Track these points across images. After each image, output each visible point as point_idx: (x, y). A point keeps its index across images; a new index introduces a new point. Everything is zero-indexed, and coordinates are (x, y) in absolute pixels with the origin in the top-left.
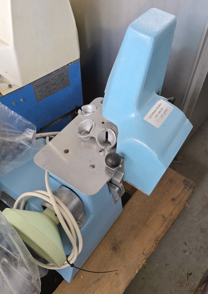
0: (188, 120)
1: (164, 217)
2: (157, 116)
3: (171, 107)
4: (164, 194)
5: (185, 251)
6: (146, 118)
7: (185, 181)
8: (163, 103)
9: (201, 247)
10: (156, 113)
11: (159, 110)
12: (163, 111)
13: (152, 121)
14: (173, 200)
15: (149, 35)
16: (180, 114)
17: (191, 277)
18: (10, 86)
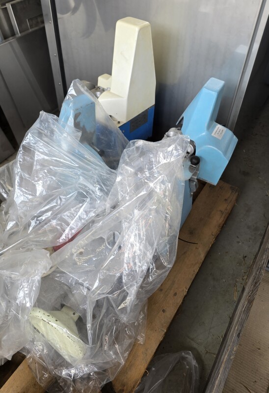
0: (235, 136)
1: (222, 212)
2: (218, 133)
3: (225, 129)
4: (218, 197)
5: (239, 242)
6: (212, 135)
7: (231, 187)
8: (219, 127)
9: (250, 238)
10: (218, 132)
11: (219, 130)
12: (221, 131)
13: (216, 136)
14: (226, 200)
15: (215, 91)
16: (230, 133)
17: (246, 259)
18: (119, 122)
